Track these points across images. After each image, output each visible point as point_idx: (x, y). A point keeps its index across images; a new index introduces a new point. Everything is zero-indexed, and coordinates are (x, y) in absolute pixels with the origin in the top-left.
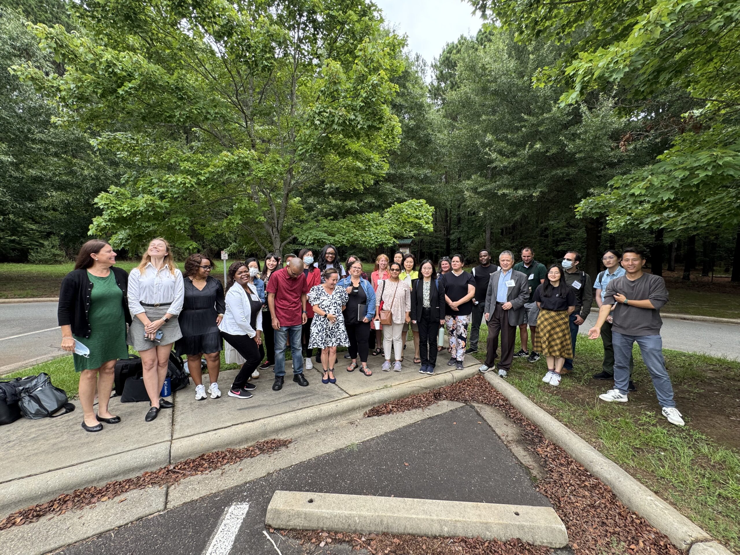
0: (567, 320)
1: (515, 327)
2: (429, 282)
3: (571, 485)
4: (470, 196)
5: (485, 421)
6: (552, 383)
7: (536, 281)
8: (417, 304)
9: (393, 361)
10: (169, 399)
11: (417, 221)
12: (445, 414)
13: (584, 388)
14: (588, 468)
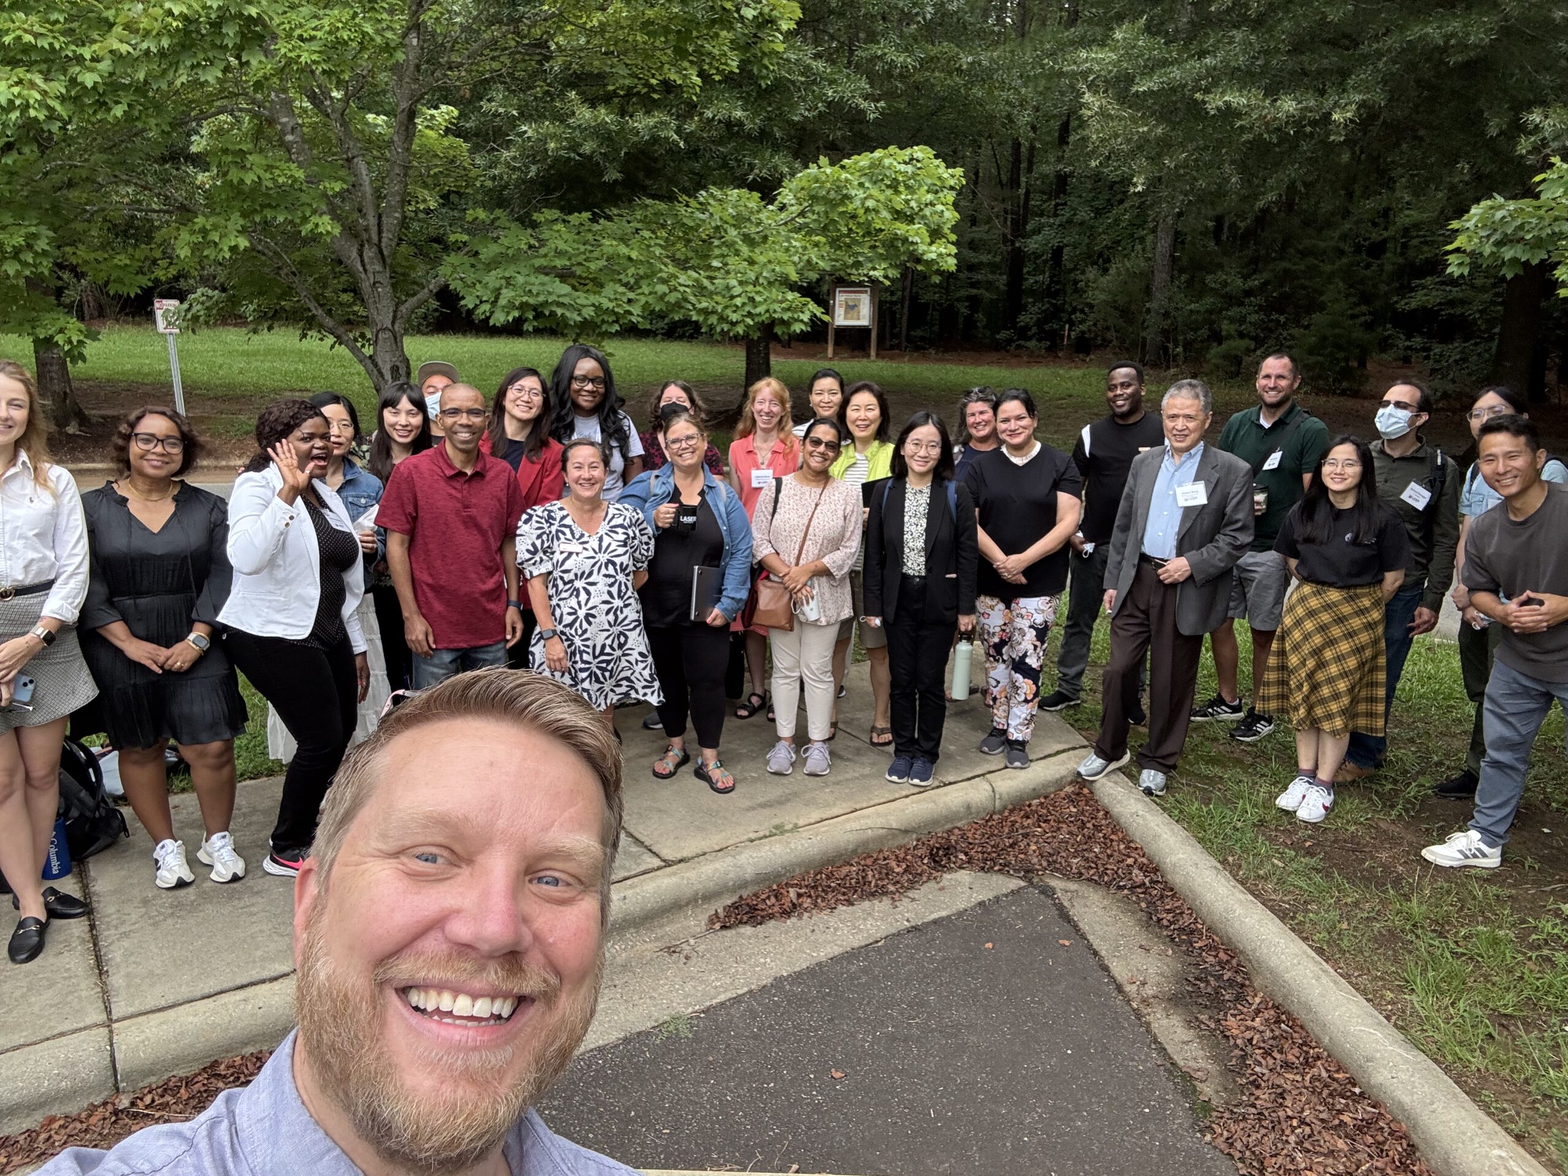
0: (1376, 615)
1: (1197, 640)
2: (927, 491)
3: (1303, 1122)
4: (1103, 113)
5: (1083, 937)
6: (1303, 814)
7: (1288, 473)
8: (882, 563)
9: (801, 739)
10: (68, 886)
11: (901, 228)
12: (960, 914)
13: (1396, 830)
14: (1358, 1076)
